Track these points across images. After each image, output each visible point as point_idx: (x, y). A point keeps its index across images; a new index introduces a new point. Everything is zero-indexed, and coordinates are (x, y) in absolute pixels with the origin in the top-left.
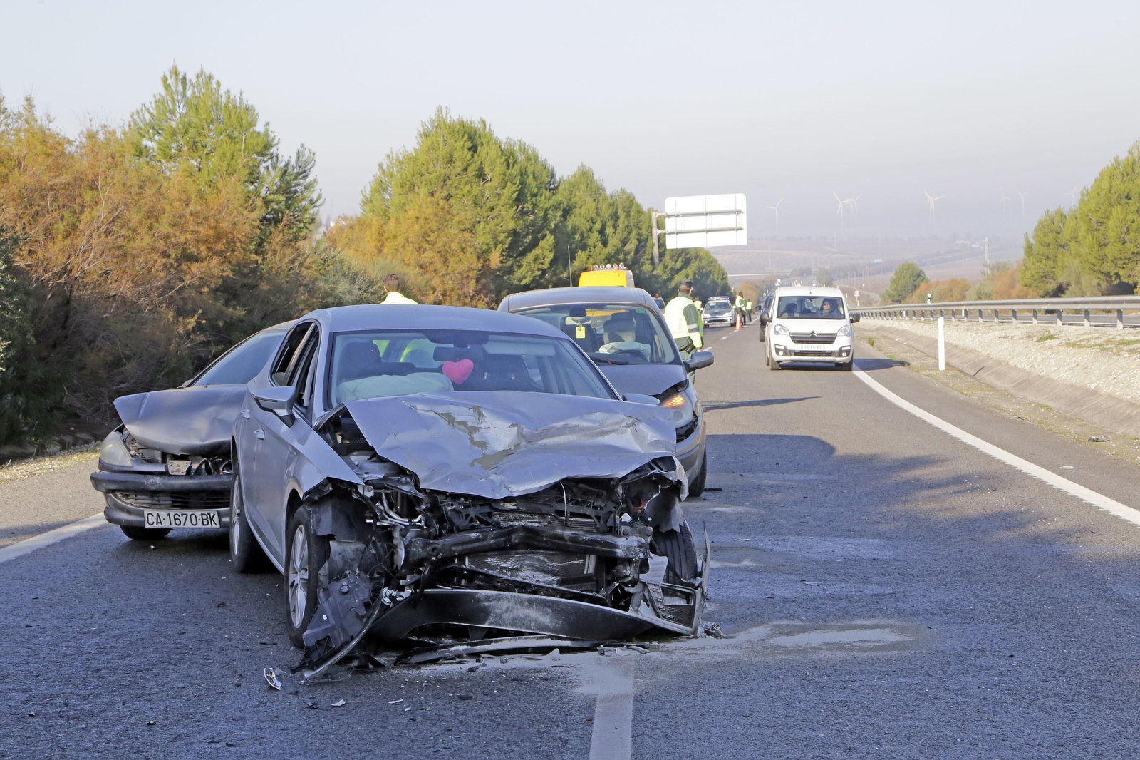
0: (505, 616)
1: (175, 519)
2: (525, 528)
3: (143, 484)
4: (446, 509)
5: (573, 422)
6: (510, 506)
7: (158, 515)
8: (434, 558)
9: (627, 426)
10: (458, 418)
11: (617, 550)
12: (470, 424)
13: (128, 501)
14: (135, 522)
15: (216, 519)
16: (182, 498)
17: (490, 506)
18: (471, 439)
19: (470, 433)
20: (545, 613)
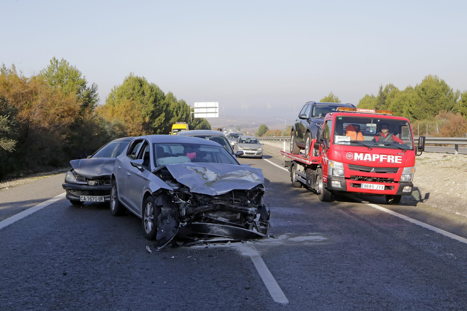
0: (215, 231)
1: (90, 199)
2: (220, 205)
3: (80, 188)
4: (198, 199)
5: (233, 173)
6: (217, 198)
7: (84, 197)
8: (195, 213)
9: (249, 174)
10: (199, 171)
11: (249, 212)
12: (202, 173)
13: (74, 193)
14: (77, 199)
15: (103, 199)
16: (92, 192)
17: (211, 198)
18: (203, 177)
19: (203, 175)
20: (226, 230)
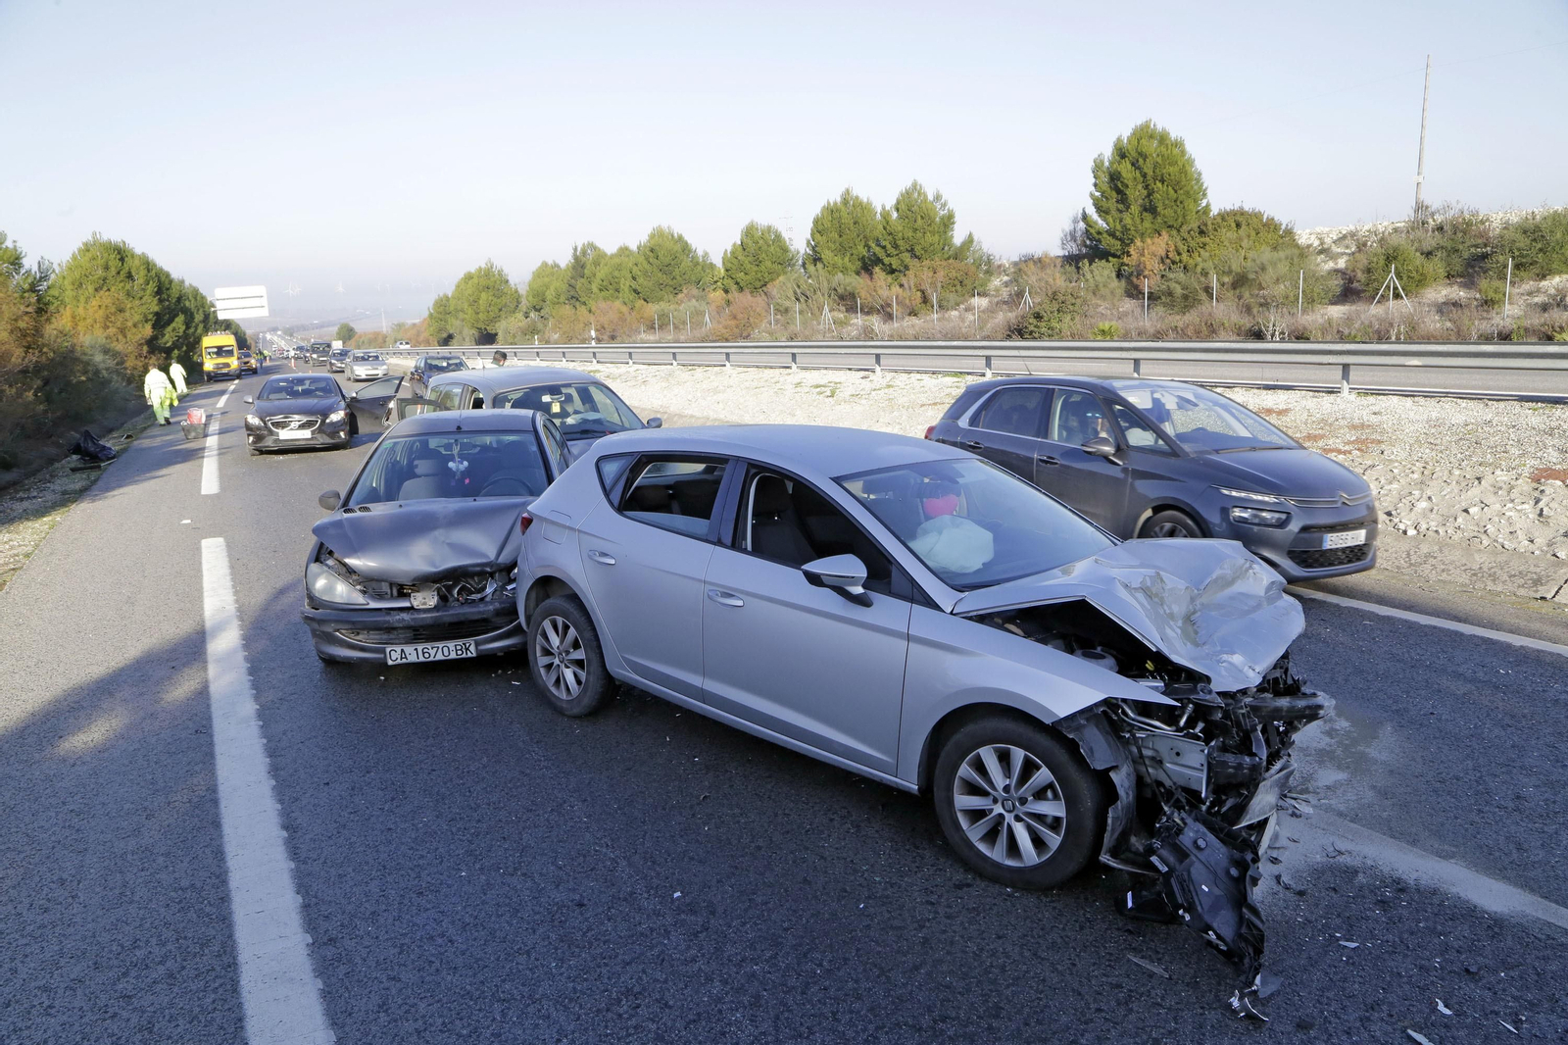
1: (423, 653)
3: (388, 622)
7: (402, 650)
13: (358, 638)
14: (375, 658)
15: (472, 648)
16: (422, 632)
